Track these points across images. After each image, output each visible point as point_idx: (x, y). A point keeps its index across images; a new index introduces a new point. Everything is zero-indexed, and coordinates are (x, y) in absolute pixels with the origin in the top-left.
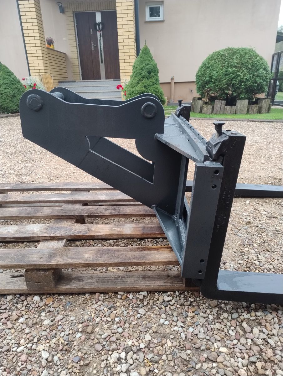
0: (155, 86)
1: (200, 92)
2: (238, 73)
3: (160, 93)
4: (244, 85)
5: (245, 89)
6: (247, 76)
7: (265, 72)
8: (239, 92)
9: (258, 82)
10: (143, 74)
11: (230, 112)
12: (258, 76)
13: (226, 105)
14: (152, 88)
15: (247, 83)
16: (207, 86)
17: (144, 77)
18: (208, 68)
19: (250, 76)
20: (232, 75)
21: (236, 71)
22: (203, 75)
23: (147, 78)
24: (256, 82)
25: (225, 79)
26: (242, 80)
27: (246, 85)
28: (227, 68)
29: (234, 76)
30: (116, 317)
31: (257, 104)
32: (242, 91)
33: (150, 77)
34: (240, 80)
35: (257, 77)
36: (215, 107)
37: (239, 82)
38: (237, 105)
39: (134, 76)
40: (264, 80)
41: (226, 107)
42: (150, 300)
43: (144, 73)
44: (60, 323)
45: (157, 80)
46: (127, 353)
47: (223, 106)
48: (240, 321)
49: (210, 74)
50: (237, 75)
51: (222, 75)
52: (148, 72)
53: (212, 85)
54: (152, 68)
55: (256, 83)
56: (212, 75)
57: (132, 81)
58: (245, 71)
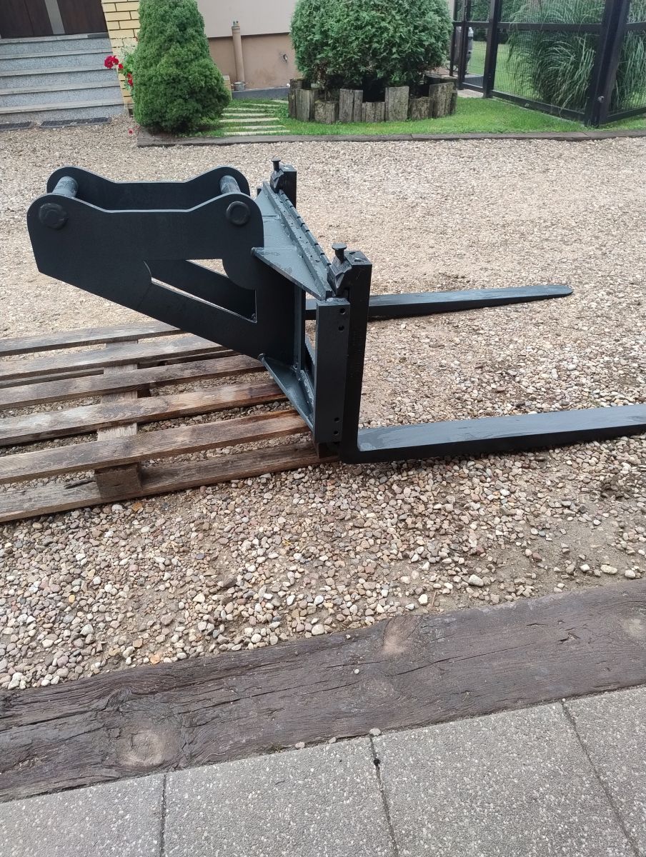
0: (202, 61)
1: (306, 69)
2: (383, 24)
3: (216, 78)
4: (398, 52)
5: (400, 61)
6: (402, 30)
7: (440, 18)
8: (389, 68)
9: (426, 43)
10: (168, 33)
11: (374, 117)
12: (425, 29)
13: (364, 101)
14: (194, 67)
15: (403, 47)
16: (319, 56)
17: (171, 40)
18: (317, 9)
19: (409, 30)
20: (370, 27)
21: (378, 17)
22: (307, 27)
23: (178, 41)
24: (421, 43)
25: (357, 39)
26: (392, 39)
27: (401, 52)
28: (357, 11)
29: (374, 30)
30: (235, 508)
31: (427, 95)
32: (395, 66)
33: (186, 40)
34: (388, 41)
35: (423, 31)
36: (341, 105)
37: (386, 45)
38: (386, 100)
39: (146, 37)
40: (437, 38)
41: (364, 105)
42: (275, 482)
43: (171, 29)
44: (164, 527)
45: (203, 46)
46: (260, 540)
47: (358, 102)
48: (389, 484)
49: (322, 25)
50: (380, 28)
51: (348, 28)
52: (178, 26)
53: (330, 54)
54: (188, 16)
55: (422, 46)
56: (326, 28)
57: (145, 51)
58: (398, 18)
